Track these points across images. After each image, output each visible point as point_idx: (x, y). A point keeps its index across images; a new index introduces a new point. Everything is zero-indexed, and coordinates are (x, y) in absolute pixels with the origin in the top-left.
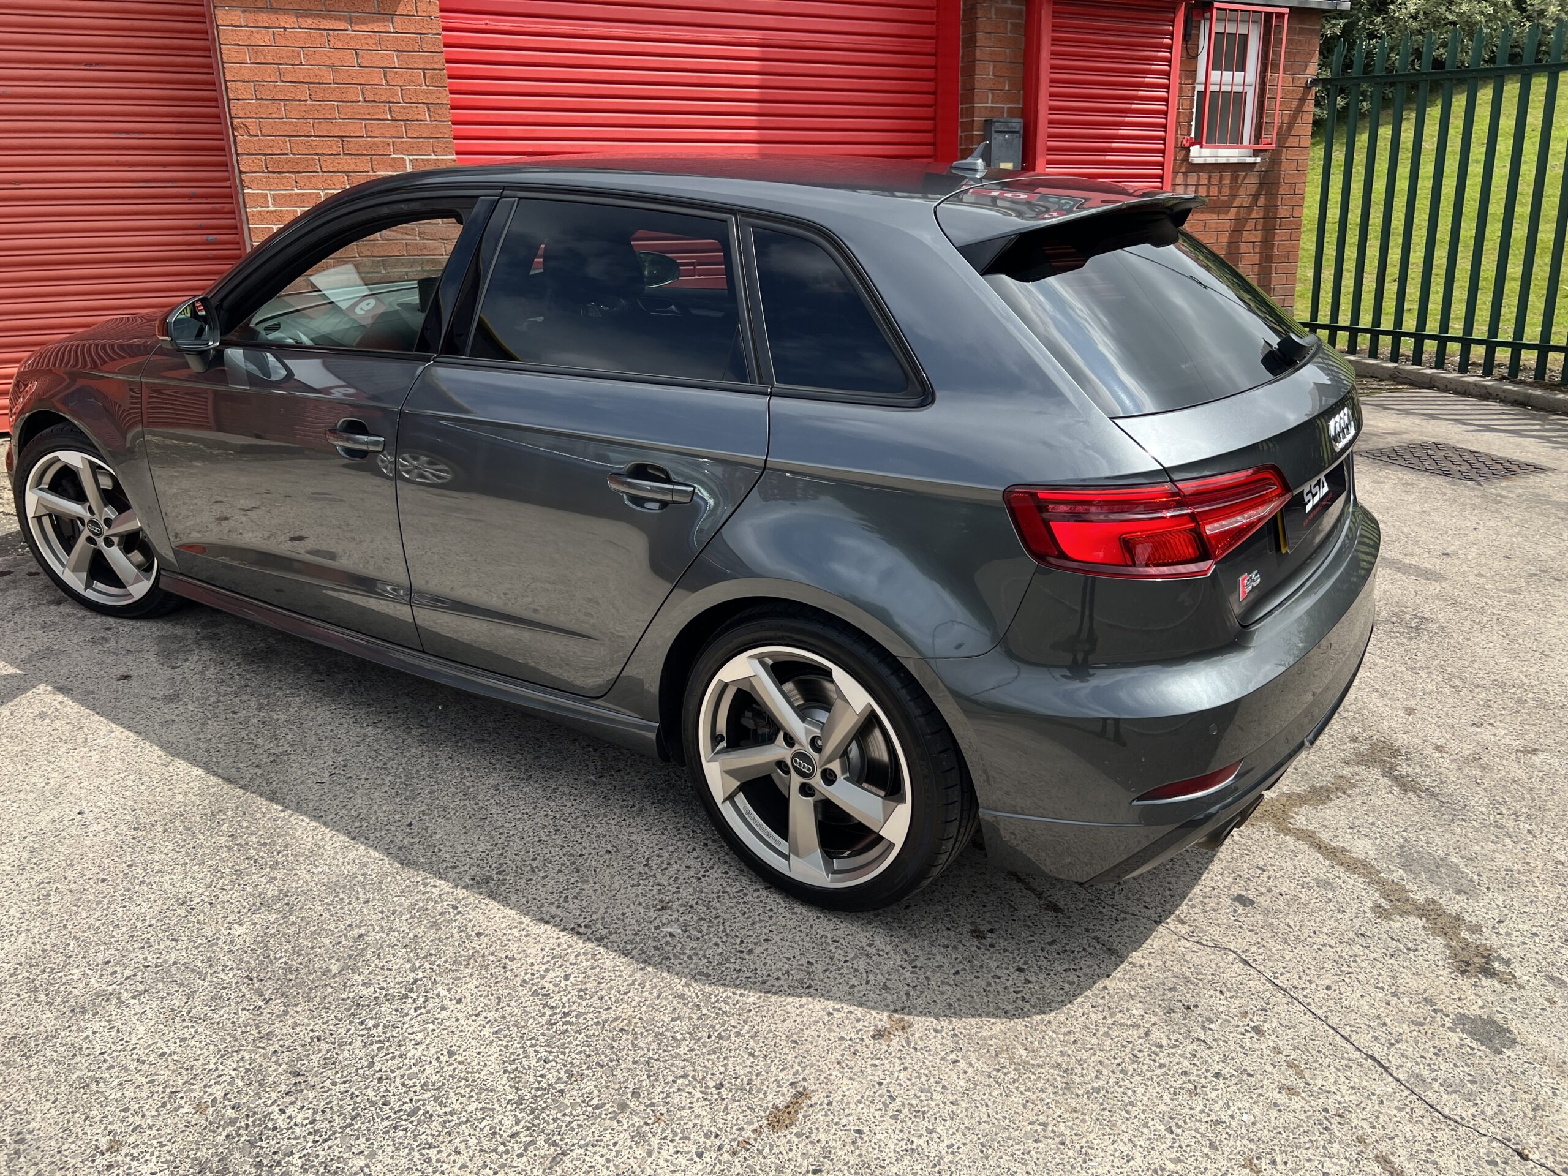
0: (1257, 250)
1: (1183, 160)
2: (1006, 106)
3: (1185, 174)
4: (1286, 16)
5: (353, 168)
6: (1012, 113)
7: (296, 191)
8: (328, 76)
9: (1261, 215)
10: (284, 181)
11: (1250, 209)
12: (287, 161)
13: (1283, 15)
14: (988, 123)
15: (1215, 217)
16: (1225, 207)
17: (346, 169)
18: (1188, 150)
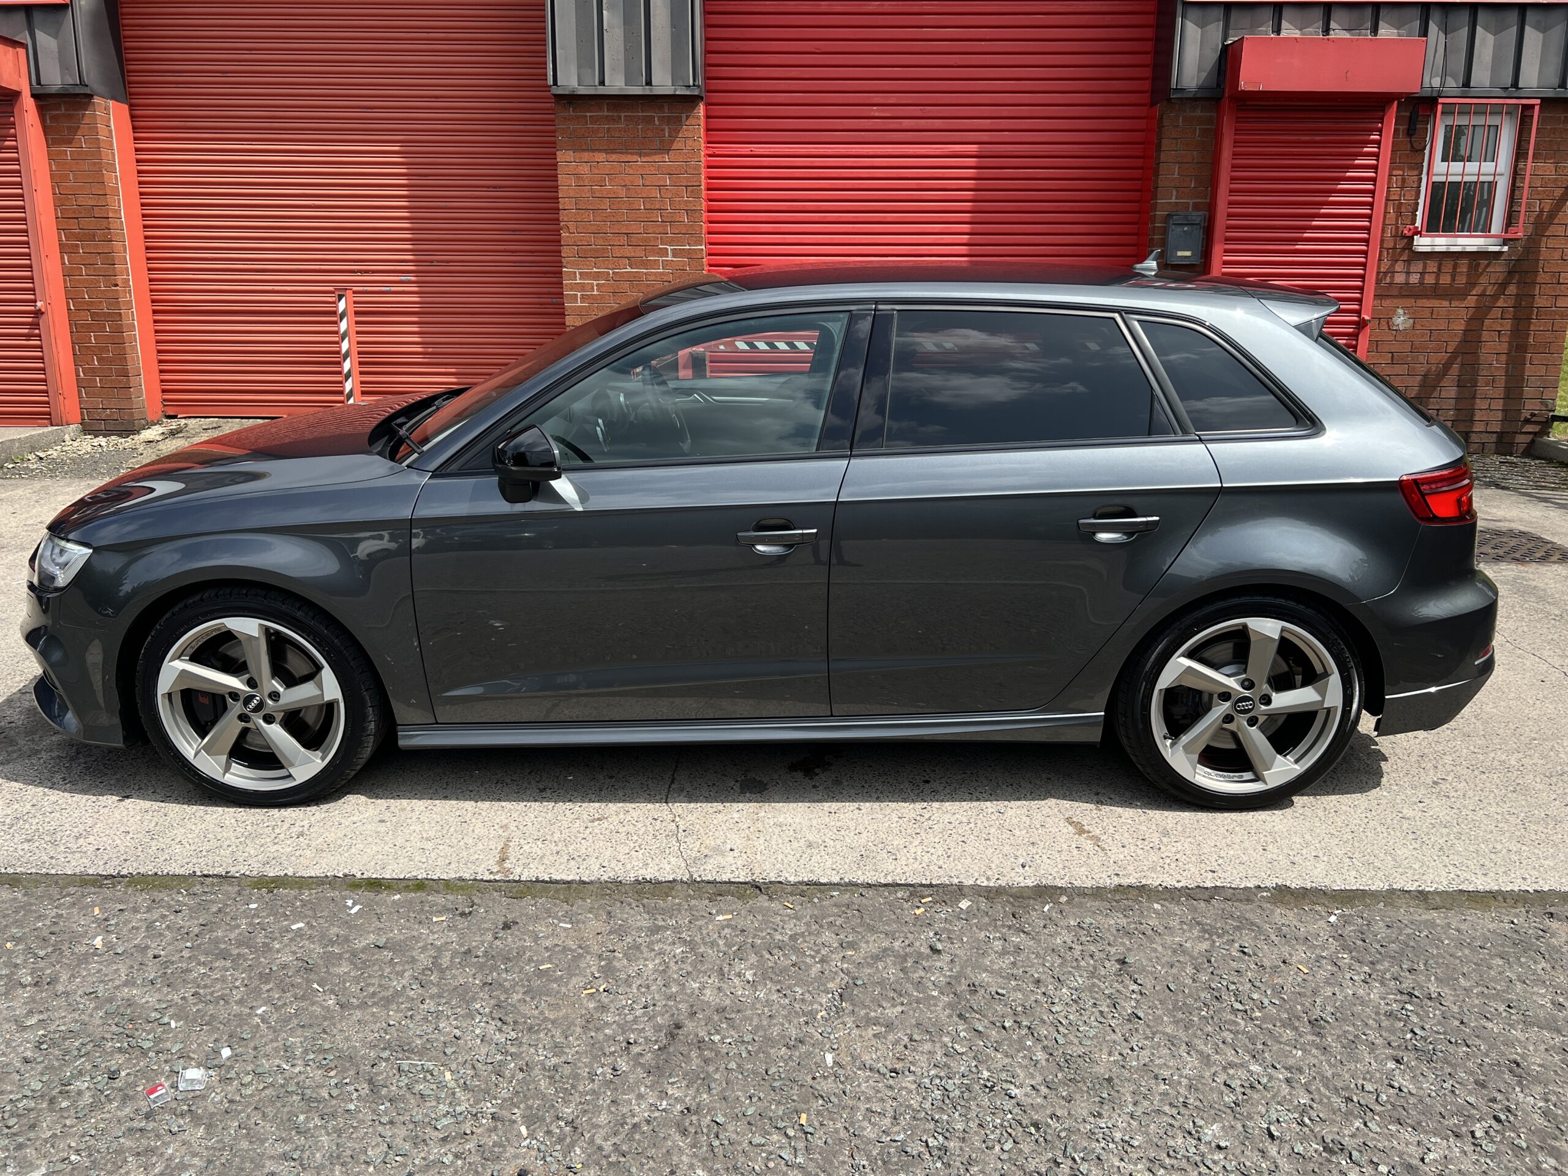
0: (1505, 339)
1: (1404, 249)
2: (1191, 202)
3: (1408, 262)
4: (1537, 108)
5: (633, 254)
6: (1196, 207)
7: (595, 270)
8: (622, 193)
9: (1511, 302)
10: (588, 263)
11: (1495, 297)
12: (591, 250)
13: (1532, 106)
14: (1169, 216)
15: (1446, 303)
16: (1462, 294)
17: (628, 255)
18: (1411, 239)
